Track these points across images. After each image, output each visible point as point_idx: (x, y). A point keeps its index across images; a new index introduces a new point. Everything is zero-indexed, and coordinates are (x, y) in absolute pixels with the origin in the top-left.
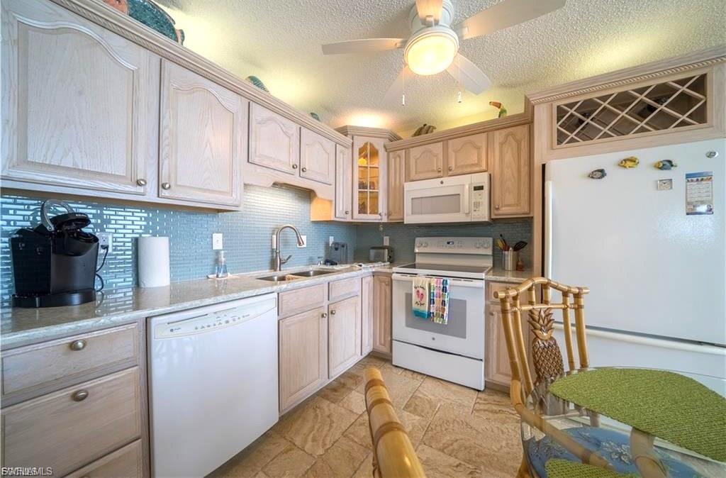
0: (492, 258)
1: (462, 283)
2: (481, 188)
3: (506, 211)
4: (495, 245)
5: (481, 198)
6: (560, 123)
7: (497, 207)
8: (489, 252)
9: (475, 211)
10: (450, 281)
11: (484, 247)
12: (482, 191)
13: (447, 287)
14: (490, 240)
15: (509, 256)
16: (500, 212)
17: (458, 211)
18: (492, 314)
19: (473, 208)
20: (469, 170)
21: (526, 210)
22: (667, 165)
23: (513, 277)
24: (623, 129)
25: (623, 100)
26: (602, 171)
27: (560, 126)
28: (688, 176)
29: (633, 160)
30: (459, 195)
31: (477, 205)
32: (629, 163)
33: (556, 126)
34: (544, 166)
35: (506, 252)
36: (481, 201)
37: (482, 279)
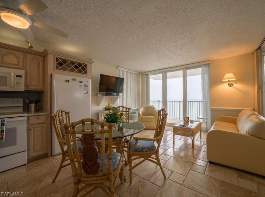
0: (22, 108)
1: (14, 119)
2: (21, 76)
3: (33, 88)
4: (24, 102)
5: (20, 81)
6: (57, 62)
7: (28, 85)
8: (22, 105)
9: (17, 86)
10: (6, 120)
11: (19, 103)
12: (21, 78)
13: (5, 123)
14: (21, 99)
15: (33, 106)
16: (30, 88)
17: (6, 85)
18: (31, 130)
19: (16, 85)
20: (12, 66)
21: (42, 88)
22: (81, 82)
23: (35, 113)
24: (72, 70)
25: (73, 63)
26: (69, 80)
27: (57, 63)
28: (85, 85)
29: (75, 79)
30: (6, 77)
31: (18, 84)
32: (74, 80)
33: (56, 63)
34: (51, 75)
35: (31, 105)
36: (20, 82)
37: (25, 116)
